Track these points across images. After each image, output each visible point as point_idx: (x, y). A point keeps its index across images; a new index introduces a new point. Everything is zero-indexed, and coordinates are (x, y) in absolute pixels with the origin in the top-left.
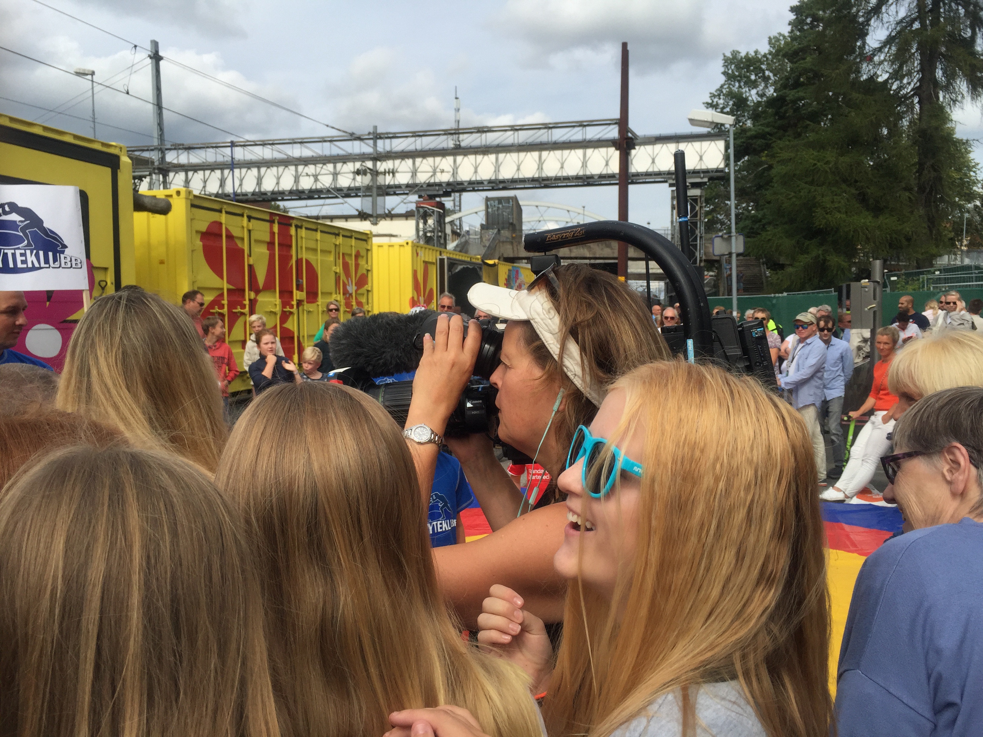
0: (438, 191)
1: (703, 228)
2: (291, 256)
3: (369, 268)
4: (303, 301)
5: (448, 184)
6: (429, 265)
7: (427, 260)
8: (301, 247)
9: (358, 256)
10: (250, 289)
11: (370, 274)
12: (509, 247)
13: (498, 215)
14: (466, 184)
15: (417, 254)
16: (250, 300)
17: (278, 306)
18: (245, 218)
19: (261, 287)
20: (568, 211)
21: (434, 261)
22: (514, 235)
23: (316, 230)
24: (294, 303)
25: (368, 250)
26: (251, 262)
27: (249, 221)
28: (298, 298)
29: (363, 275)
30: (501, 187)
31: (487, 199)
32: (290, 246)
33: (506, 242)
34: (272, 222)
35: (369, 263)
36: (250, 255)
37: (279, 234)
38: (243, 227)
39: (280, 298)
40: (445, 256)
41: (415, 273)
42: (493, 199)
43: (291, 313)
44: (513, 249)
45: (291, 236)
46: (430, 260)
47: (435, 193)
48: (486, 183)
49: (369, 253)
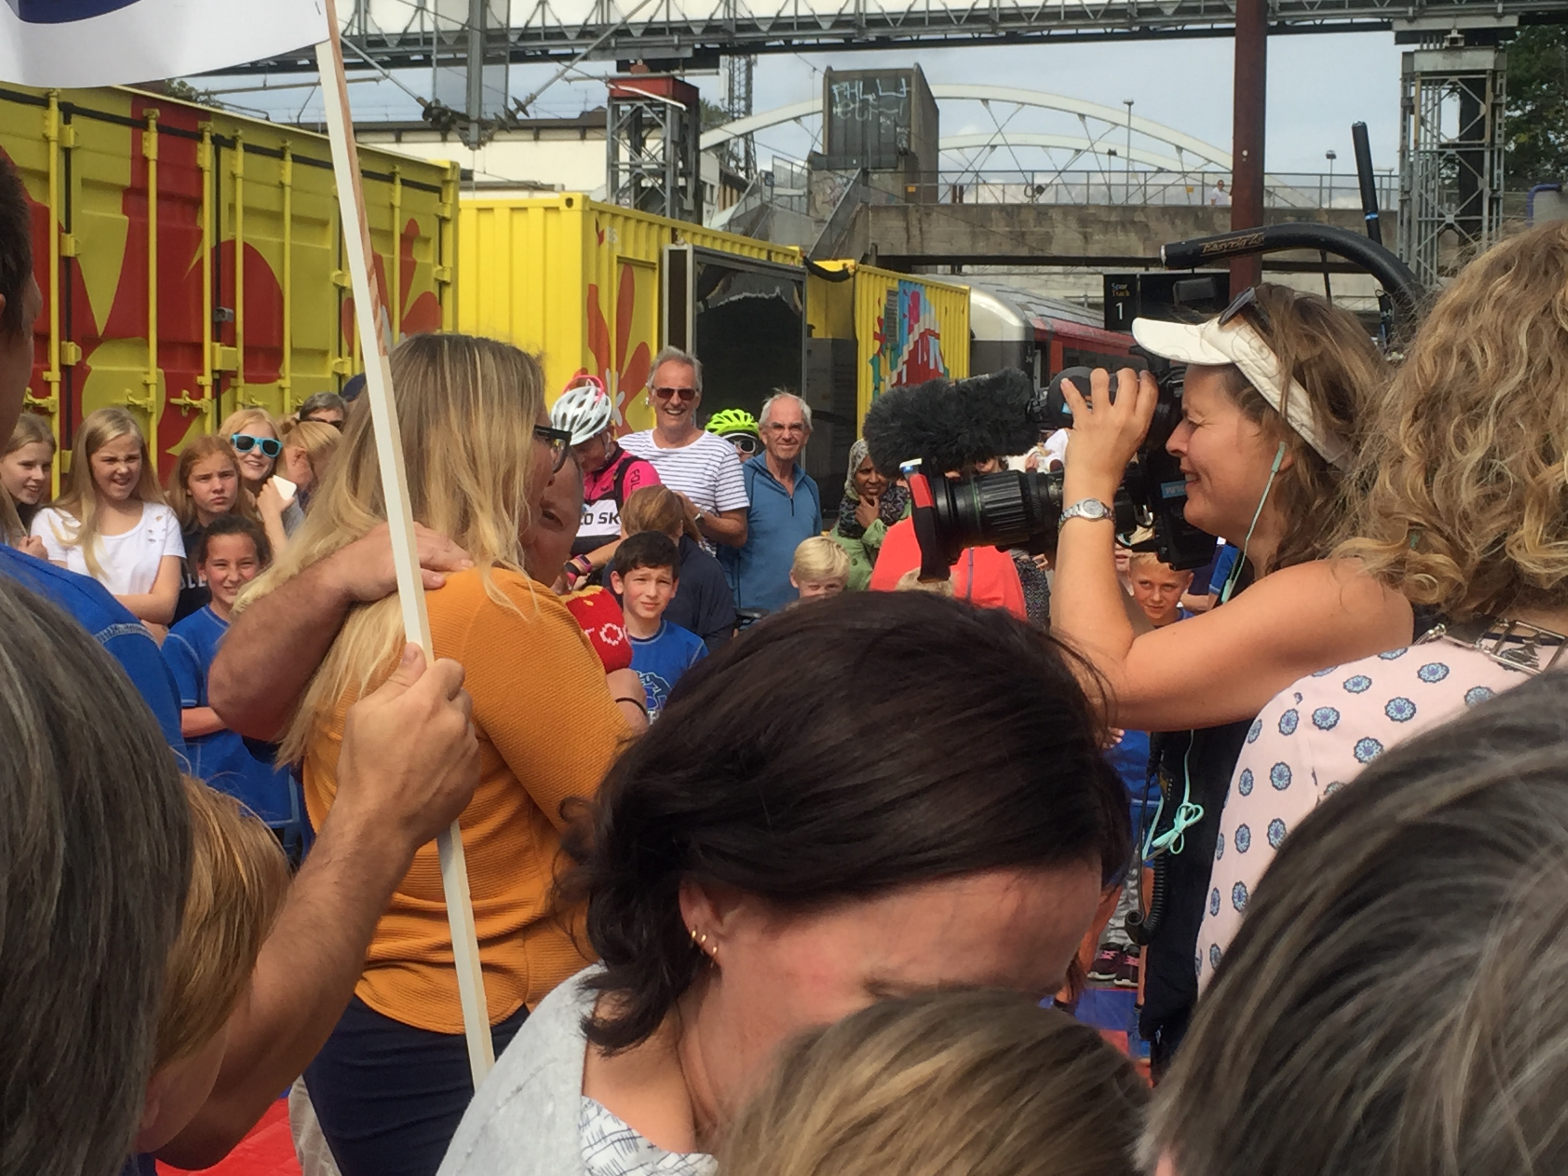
0: (678, 47)
1: (1499, 172)
2: (200, 233)
3: (447, 278)
4: (234, 374)
5: (711, 27)
6: (637, 272)
7: (630, 255)
8: (232, 207)
9: (410, 237)
10: (66, 335)
11: (448, 293)
12: (895, 224)
13: (864, 124)
14: (764, 28)
15: (601, 237)
16: (65, 369)
17: (153, 389)
18: (54, 112)
19: (100, 328)
20: (1082, 116)
21: (654, 259)
22: (911, 189)
23: (280, 154)
24: (206, 380)
25: (443, 220)
26: (70, 251)
27: (67, 121)
28: (218, 367)
29: (426, 297)
30: (872, 35)
31: (831, 77)
32: (198, 203)
33: (887, 208)
34: (139, 124)
35: (448, 262)
36: (66, 228)
37: (159, 163)
38: (47, 139)
39: (160, 363)
40: (686, 245)
41: (591, 295)
42: (848, 75)
43: (196, 412)
44: (907, 230)
45: (200, 171)
46: (642, 258)
47: (670, 54)
48: (826, 25)
49: (449, 229)
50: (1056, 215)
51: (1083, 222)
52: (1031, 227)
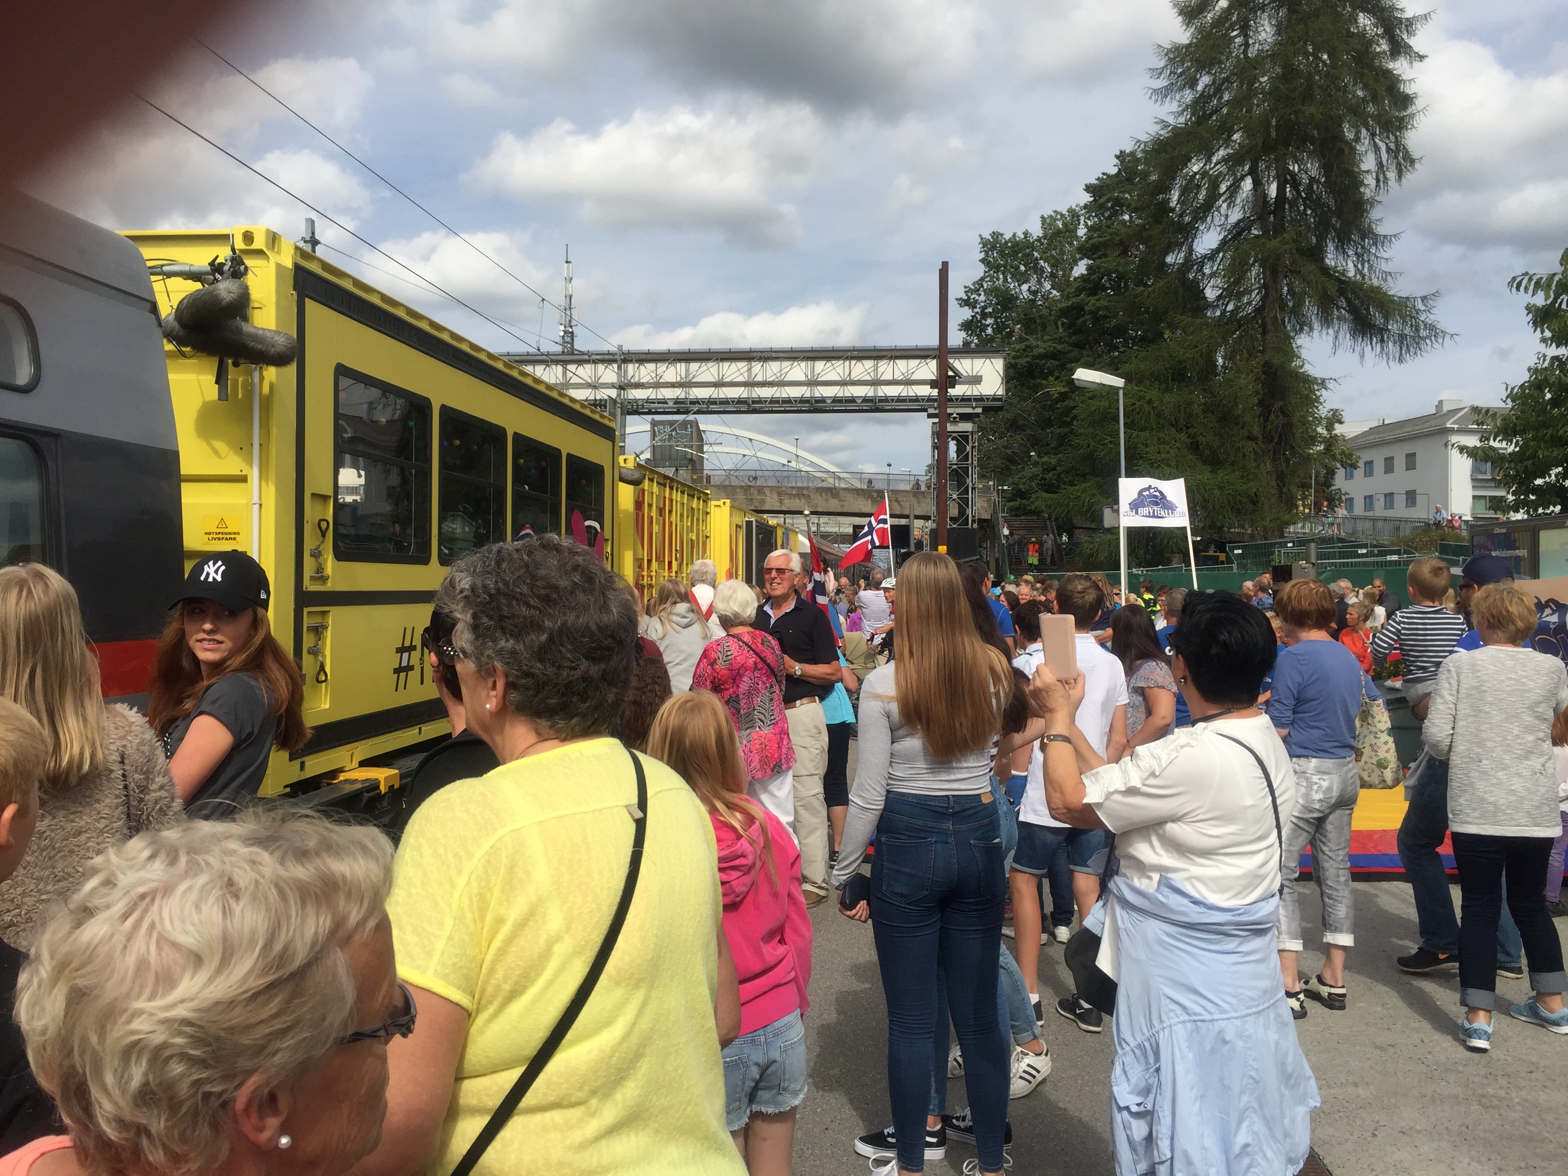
3: (708, 535)
6: (738, 529)
7: (737, 523)
8: (677, 513)
10: (656, 560)
13: (669, 446)
16: (655, 571)
18: (655, 484)
23: (684, 493)
25: (707, 513)
26: (656, 530)
28: (675, 569)
29: (704, 542)
31: (653, 426)
32: (672, 512)
35: (709, 529)
36: (656, 523)
38: (653, 493)
39: (667, 569)
41: (731, 539)
42: (662, 423)
45: (672, 500)
49: (709, 517)
50: (767, 491)
51: (779, 494)
52: (756, 496)
